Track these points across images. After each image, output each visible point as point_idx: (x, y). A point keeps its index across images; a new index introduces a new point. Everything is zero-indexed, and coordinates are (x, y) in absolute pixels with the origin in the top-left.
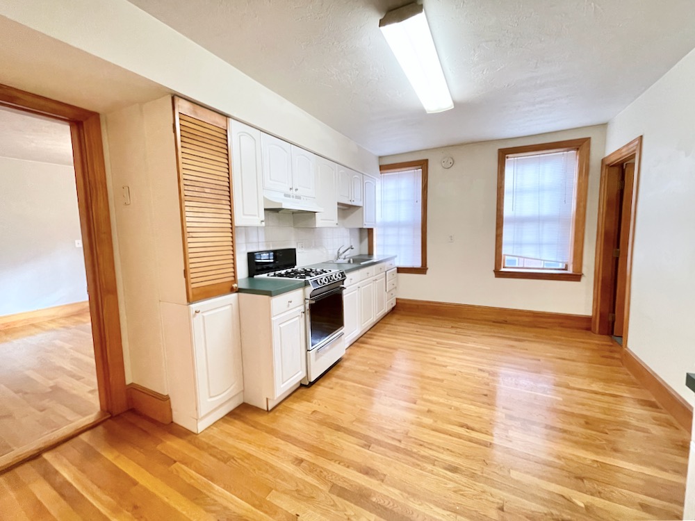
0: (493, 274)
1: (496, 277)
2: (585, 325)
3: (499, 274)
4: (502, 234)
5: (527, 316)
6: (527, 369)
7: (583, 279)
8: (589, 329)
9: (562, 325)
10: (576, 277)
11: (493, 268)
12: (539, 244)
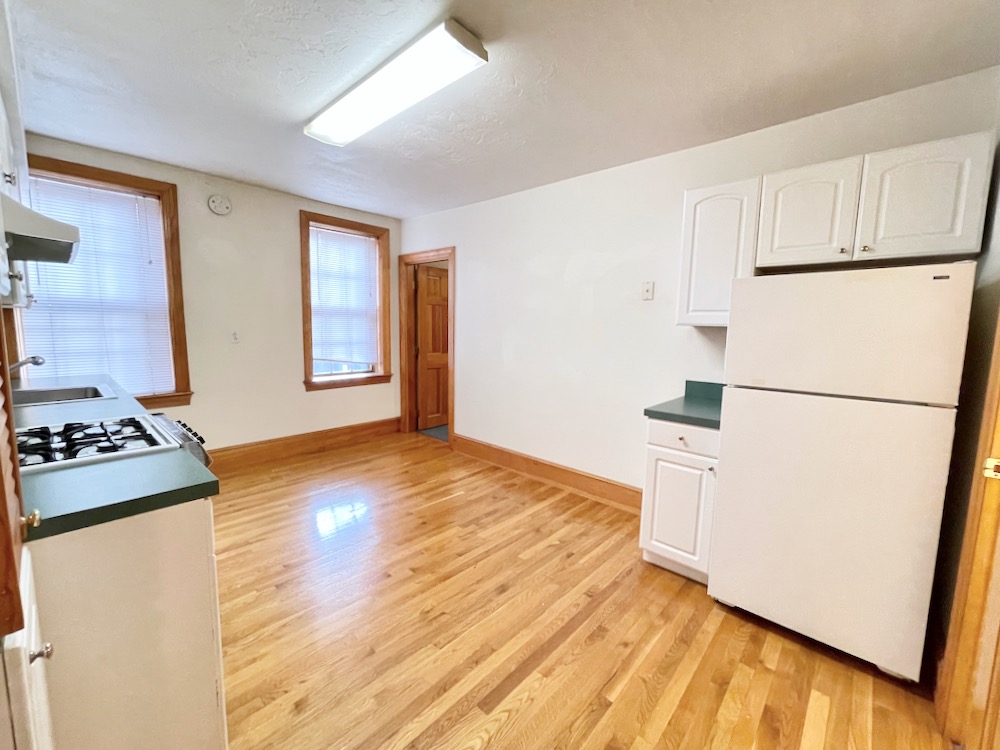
0: (303, 387)
1: (307, 390)
2: (395, 428)
3: (310, 386)
4: (311, 330)
5: (345, 434)
6: (410, 484)
7: (392, 379)
8: (399, 431)
9: (379, 434)
10: (385, 378)
11: (303, 379)
12: (349, 344)
